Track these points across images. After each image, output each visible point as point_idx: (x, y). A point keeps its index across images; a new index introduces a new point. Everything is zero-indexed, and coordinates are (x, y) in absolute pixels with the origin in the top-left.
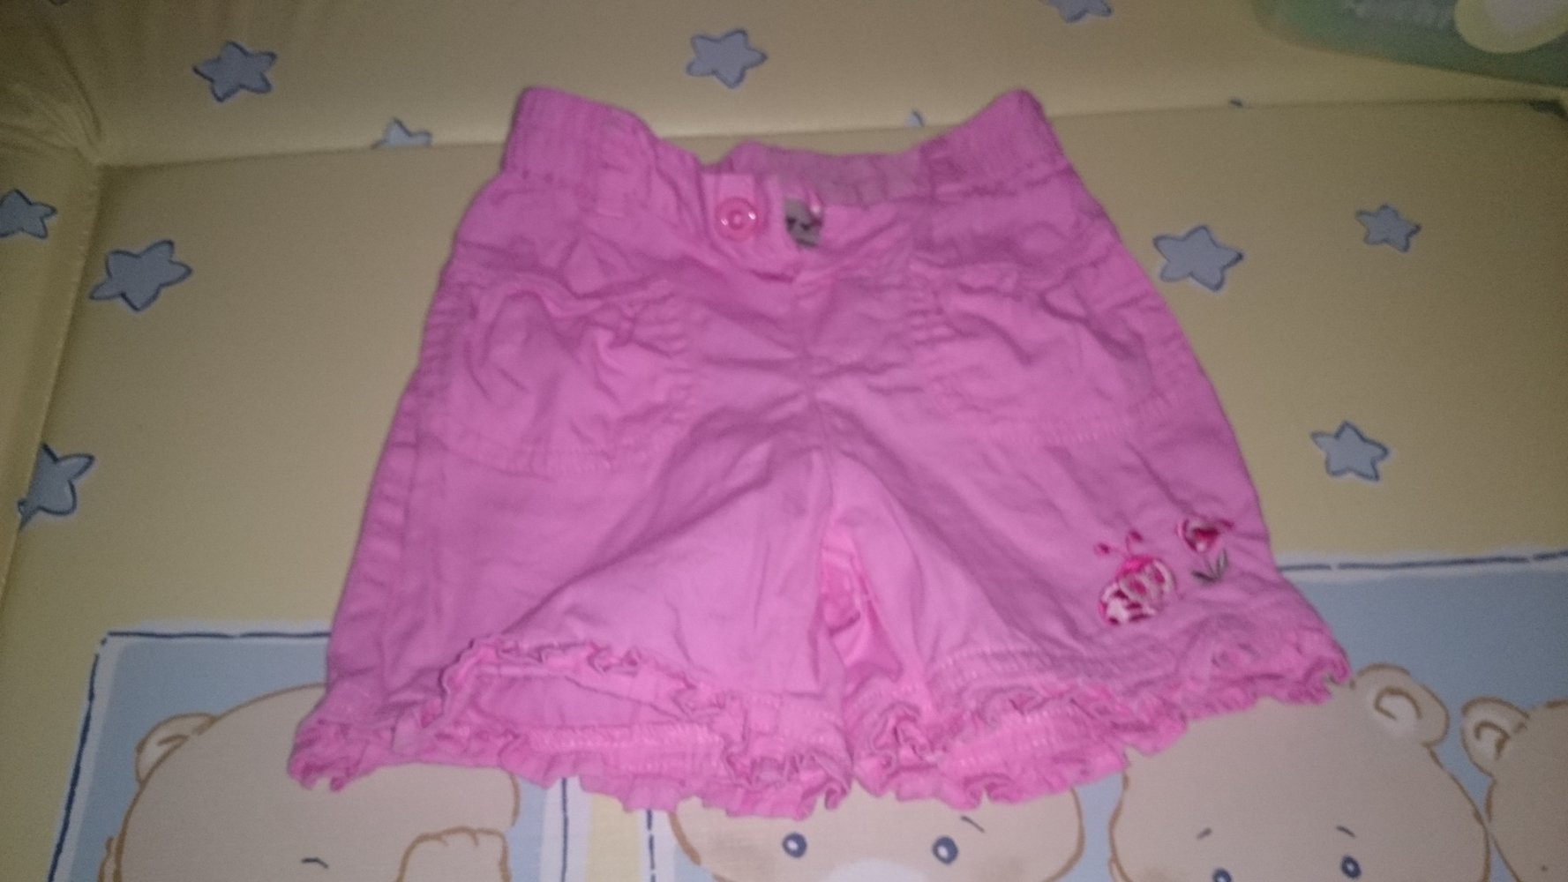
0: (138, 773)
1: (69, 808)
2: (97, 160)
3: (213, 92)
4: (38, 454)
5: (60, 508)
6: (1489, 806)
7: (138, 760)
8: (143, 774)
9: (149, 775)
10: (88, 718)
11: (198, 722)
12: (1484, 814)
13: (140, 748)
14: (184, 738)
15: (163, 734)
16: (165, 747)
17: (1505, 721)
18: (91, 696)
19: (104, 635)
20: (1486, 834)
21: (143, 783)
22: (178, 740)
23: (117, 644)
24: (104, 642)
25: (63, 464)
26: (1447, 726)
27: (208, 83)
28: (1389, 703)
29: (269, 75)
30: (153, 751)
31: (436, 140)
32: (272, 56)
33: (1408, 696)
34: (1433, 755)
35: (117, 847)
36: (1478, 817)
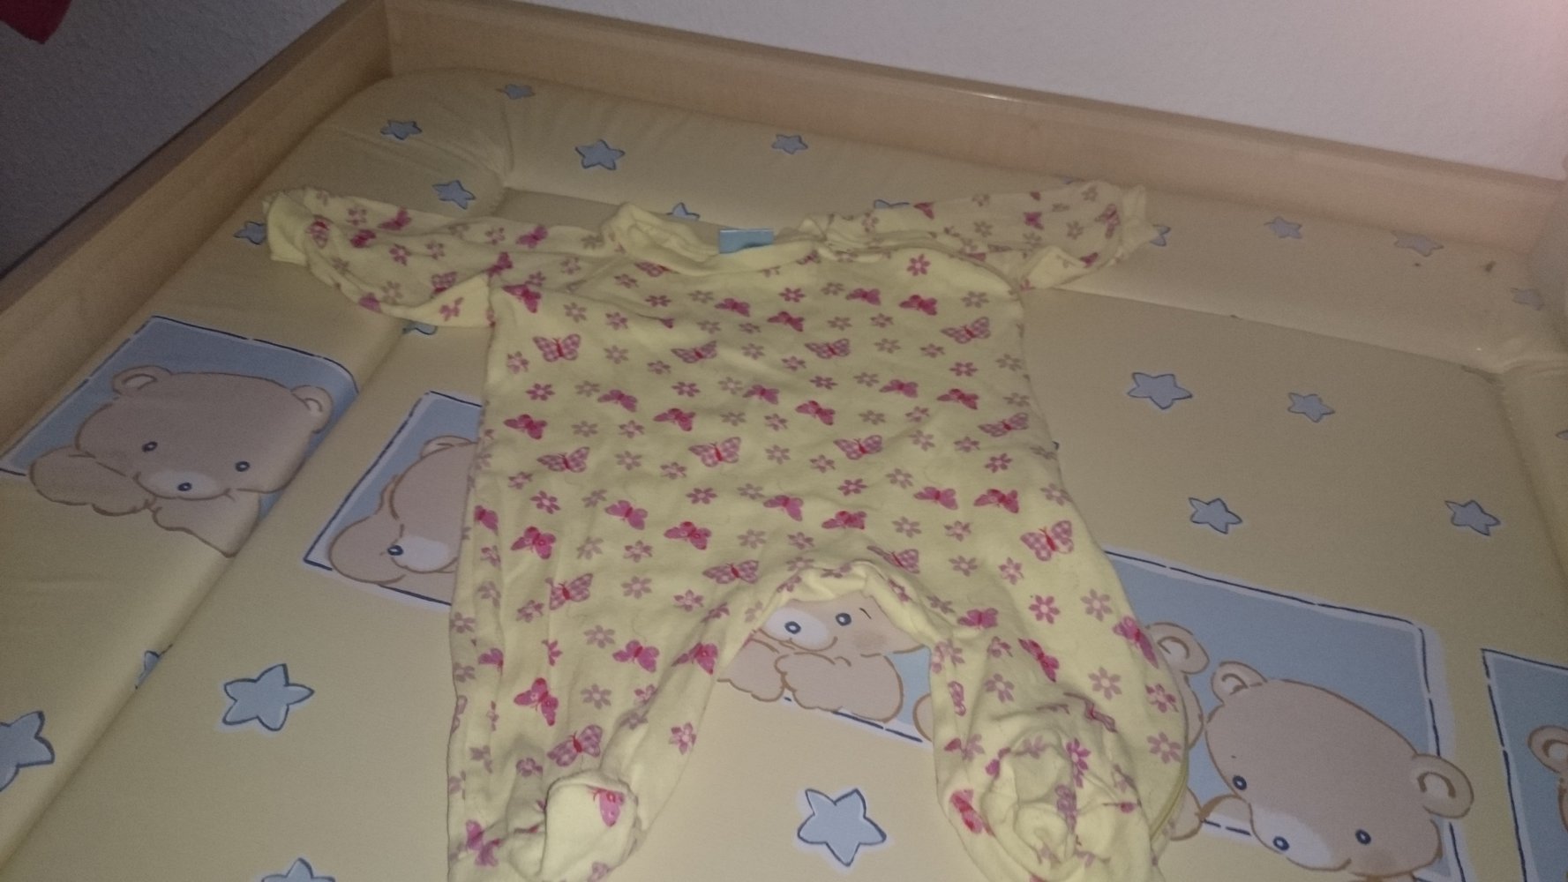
0: (421, 453)
1: (381, 456)
2: (506, 184)
3: (583, 163)
6: (1211, 715)
7: (423, 448)
8: (424, 454)
9: (427, 456)
10: (405, 423)
11: (462, 441)
13: (428, 442)
14: (451, 445)
15: (442, 441)
16: (439, 447)
17: (1248, 678)
18: (411, 415)
19: (428, 391)
21: (423, 458)
22: (448, 446)
23: (434, 397)
24: (426, 394)
26: (1205, 668)
27: (581, 158)
28: (1167, 644)
29: (618, 162)
30: (433, 447)
31: (701, 219)
32: (623, 153)
33: (1185, 645)
34: (1186, 679)
35: (398, 480)
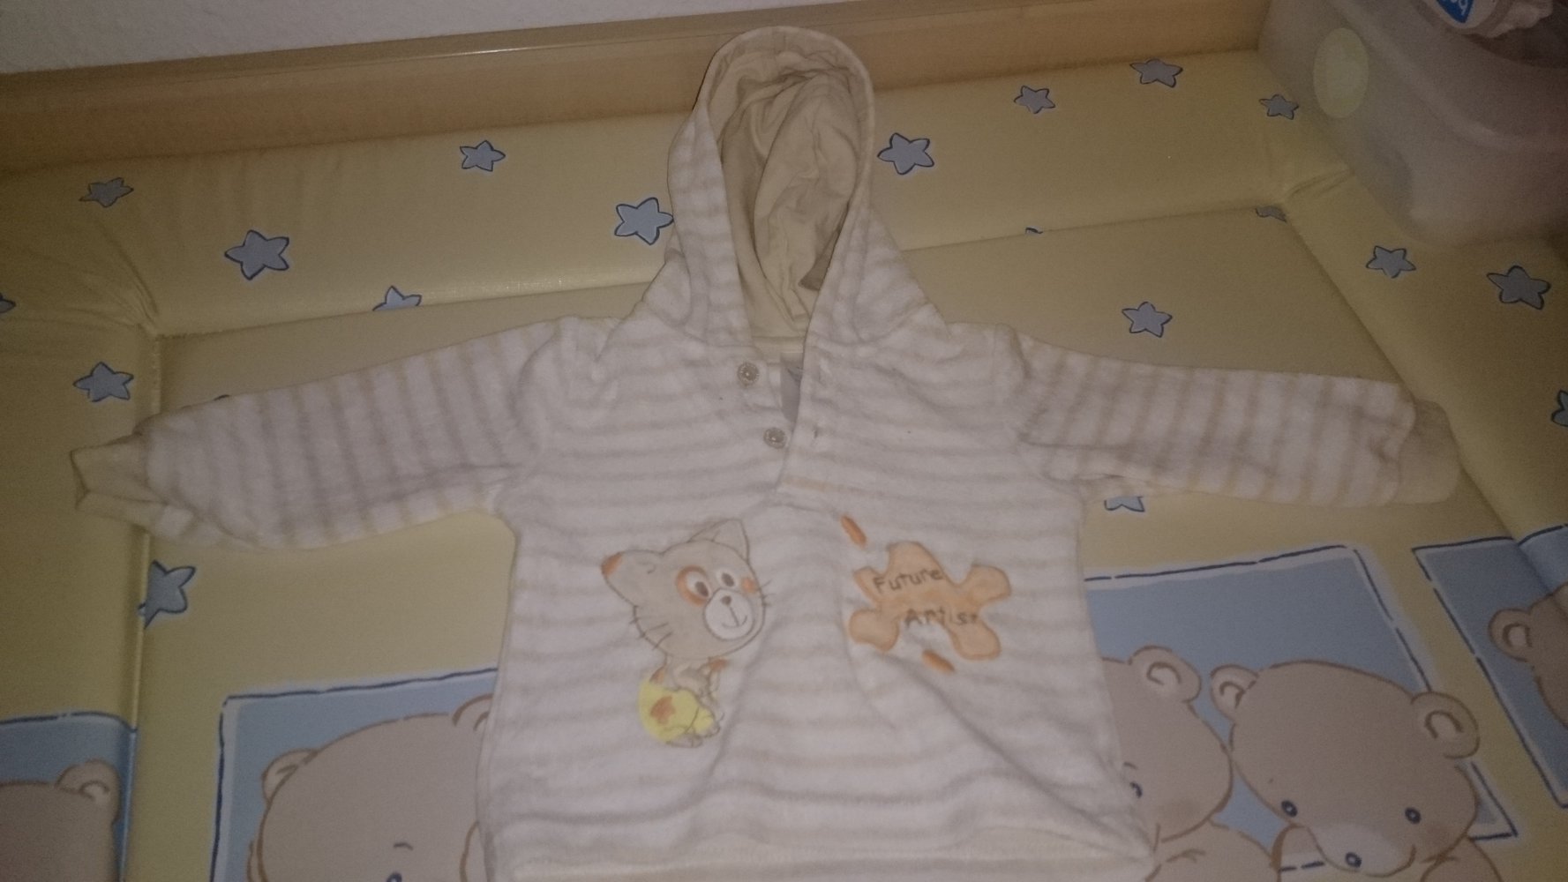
0: (264, 794)
3: (243, 272)
4: (150, 570)
5: (175, 608)
6: (1231, 741)
7: (263, 786)
8: (269, 793)
9: (274, 795)
10: (222, 762)
11: (303, 755)
12: (1227, 747)
13: (264, 776)
14: (295, 768)
16: (281, 776)
17: (1241, 680)
19: (224, 699)
20: (1230, 761)
21: (270, 802)
22: (291, 770)
23: (235, 705)
24: (225, 703)
25: (173, 574)
26: (1200, 689)
27: (237, 265)
28: (1157, 673)
29: (287, 256)
30: (274, 779)
31: (425, 301)
32: (286, 240)
33: (1173, 669)
34: (1191, 709)
35: (258, 847)
36: (1223, 748)
